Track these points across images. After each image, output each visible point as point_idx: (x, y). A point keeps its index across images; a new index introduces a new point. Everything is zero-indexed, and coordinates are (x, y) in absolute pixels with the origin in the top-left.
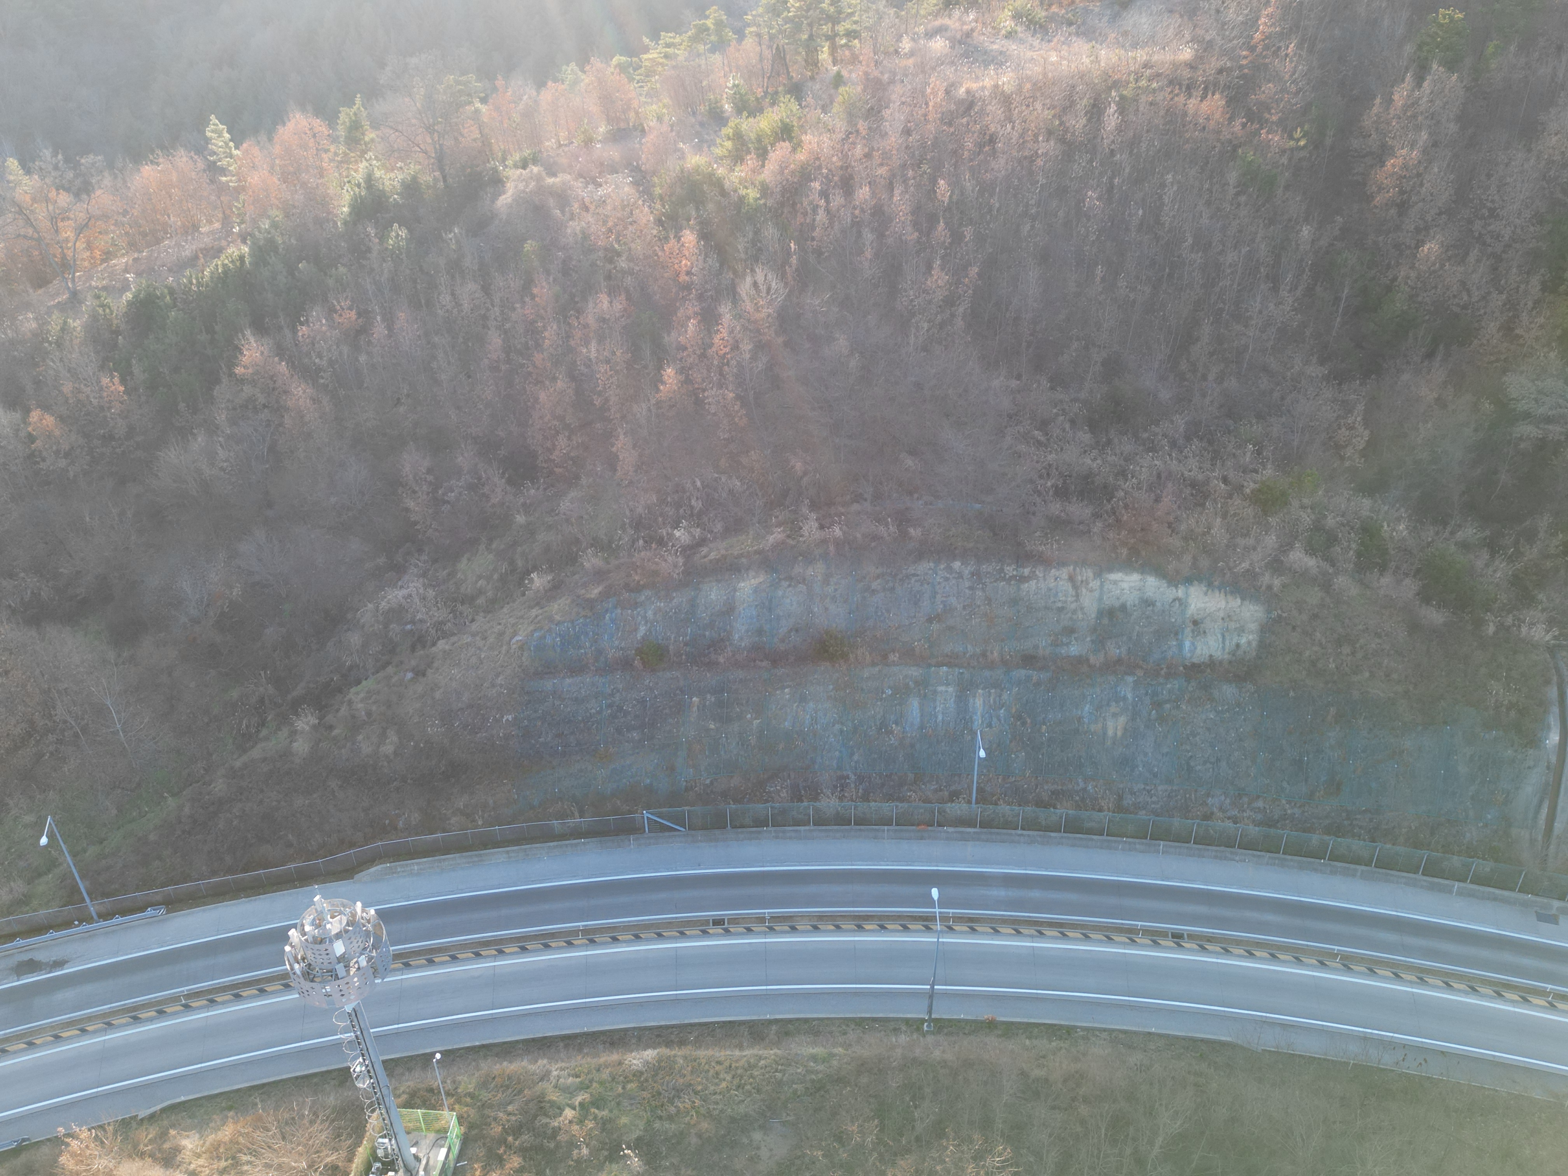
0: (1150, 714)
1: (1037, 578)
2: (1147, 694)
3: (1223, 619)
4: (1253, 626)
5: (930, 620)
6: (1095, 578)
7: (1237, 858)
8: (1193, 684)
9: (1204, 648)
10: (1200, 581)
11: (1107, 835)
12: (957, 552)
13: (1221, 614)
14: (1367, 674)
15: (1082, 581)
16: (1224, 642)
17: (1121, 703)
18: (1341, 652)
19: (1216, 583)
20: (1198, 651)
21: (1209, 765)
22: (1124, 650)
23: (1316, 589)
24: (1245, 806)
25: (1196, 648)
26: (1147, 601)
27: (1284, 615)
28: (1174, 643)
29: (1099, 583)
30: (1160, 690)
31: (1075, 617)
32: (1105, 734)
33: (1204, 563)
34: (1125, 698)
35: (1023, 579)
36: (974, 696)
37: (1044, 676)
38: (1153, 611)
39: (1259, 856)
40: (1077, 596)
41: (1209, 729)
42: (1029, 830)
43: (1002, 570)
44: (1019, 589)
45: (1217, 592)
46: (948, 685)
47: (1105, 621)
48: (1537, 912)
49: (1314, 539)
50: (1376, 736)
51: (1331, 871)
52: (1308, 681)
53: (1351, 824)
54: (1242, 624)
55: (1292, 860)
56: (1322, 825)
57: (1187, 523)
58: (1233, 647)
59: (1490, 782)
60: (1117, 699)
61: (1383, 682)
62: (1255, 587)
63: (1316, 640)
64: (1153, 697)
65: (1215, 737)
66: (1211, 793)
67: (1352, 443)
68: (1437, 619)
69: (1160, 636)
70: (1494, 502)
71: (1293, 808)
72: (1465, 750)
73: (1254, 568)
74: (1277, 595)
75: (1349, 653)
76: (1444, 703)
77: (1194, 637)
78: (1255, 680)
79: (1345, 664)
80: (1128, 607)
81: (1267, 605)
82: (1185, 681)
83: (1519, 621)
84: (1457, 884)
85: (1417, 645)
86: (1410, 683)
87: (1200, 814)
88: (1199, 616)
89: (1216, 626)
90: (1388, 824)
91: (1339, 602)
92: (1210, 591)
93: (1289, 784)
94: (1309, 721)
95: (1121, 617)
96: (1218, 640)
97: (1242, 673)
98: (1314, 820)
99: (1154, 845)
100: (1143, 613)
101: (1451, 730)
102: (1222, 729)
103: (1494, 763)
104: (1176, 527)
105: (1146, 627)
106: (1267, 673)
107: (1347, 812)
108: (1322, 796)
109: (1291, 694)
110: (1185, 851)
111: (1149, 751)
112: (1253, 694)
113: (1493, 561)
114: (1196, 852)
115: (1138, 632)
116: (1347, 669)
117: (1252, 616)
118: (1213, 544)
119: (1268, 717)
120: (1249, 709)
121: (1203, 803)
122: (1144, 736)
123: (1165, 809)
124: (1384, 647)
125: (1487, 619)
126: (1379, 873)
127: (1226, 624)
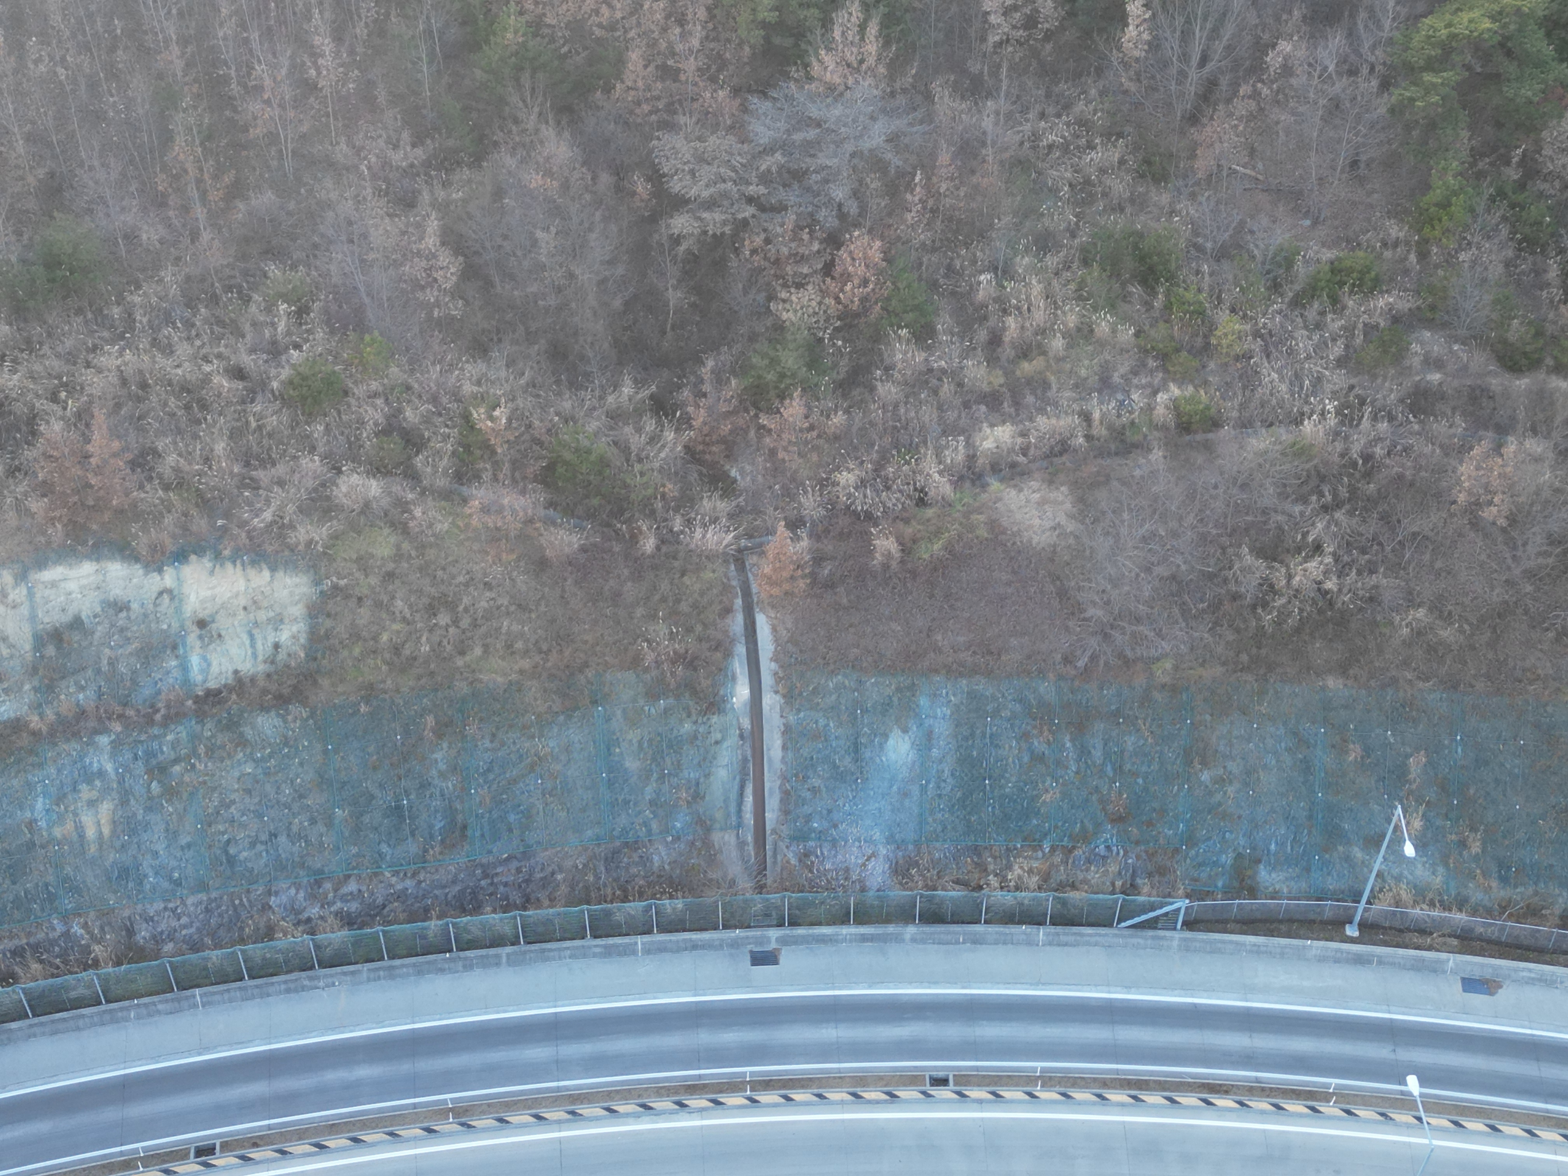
0: (149, 791)
2: (136, 758)
3: (245, 608)
4: (298, 611)
6: (16, 584)
7: (321, 984)
8: (210, 725)
9: (223, 660)
10: (199, 551)
11: (108, 1001)
13: (242, 601)
14: (478, 651)
17: (98, 783)
18: (435, 625)
19: (227, 552)
20: (215, 669)
21: (260, 847)
22: (90, 693)
23: (386, 531)
24: (331, 895)
25: (209, 665)
26: (114, 604)
27: (342, 583)
28: (174, 663)
29: (25, 591)
30: (155, 745)
32: (82, 836)
33: (200, 524)
34: (101, 773)
38: (128, 618)
39: (353, 973)
41: (249, 792)
45: (229, 565)
47: (51, 651)
48: (751, 952)
49: (383, 449)
50: (503, 744)
51: (464, 967)
52: (389, 682)
53: (492, 884)
54: (278, 610)
55: (403, 966)
56: (449, 896)
57: (171, 459)
58: (270, 650)
59: (670, 774)
60: (89, 777)
61: (503, 658)
62: (288, 547)
63: (397, 613)
64: (147, 761)
65: (260, 801)
66: (273, 889)
67: (436, 280)
68: (570, 544)
69: (147, 657)
70: (670, 334)
71: (403, 880)
72: (629, 737)
73: (281, 518)
74: (325, 553)
75: (450, 622)
76: (590, 673)
77: (204, 647)
78: (307, 698)
79: (445, 642)
80: (86, 620)
81: (312, 571)
82: (197, 723)
83: (689, 522)
84: (640, 940)
85: (547, 589)
86: (540, 652)
87: (262, 925)
88: (207, 612)
89: (236, 623)
90: (542, 870)
91: (424, 547)
92: (218, 566)
93: (389, 846)
94: (399, 743)
95: (77, 638)
96: (243, 643)
97: (286, 691)
98: (436, 892)
99: (187, 998)
100: (112, 626)
101: (605, 710)
102: (268, 787)
103: (670, 747)
104: (152, 469)
105: (121, 647)
106: (325, 682)
107: (482, 866)
108: (441, 853)
109: (363, 708)
110: (238, 994)
111: (160, 847)
112: (307, 720)
113: (662, 431)
114: (256, 991)
115: (110, 658)
116: (449, 648)
117: (292, 594)
118: (214, 488)
119: (336, 751)
120: (304, 746)
121: (263, 907)
122: (147, 826)
123: (205, 932)
124: (499, 602)
125: (645, 528)
126: (531, 951)
127: (251, 616)
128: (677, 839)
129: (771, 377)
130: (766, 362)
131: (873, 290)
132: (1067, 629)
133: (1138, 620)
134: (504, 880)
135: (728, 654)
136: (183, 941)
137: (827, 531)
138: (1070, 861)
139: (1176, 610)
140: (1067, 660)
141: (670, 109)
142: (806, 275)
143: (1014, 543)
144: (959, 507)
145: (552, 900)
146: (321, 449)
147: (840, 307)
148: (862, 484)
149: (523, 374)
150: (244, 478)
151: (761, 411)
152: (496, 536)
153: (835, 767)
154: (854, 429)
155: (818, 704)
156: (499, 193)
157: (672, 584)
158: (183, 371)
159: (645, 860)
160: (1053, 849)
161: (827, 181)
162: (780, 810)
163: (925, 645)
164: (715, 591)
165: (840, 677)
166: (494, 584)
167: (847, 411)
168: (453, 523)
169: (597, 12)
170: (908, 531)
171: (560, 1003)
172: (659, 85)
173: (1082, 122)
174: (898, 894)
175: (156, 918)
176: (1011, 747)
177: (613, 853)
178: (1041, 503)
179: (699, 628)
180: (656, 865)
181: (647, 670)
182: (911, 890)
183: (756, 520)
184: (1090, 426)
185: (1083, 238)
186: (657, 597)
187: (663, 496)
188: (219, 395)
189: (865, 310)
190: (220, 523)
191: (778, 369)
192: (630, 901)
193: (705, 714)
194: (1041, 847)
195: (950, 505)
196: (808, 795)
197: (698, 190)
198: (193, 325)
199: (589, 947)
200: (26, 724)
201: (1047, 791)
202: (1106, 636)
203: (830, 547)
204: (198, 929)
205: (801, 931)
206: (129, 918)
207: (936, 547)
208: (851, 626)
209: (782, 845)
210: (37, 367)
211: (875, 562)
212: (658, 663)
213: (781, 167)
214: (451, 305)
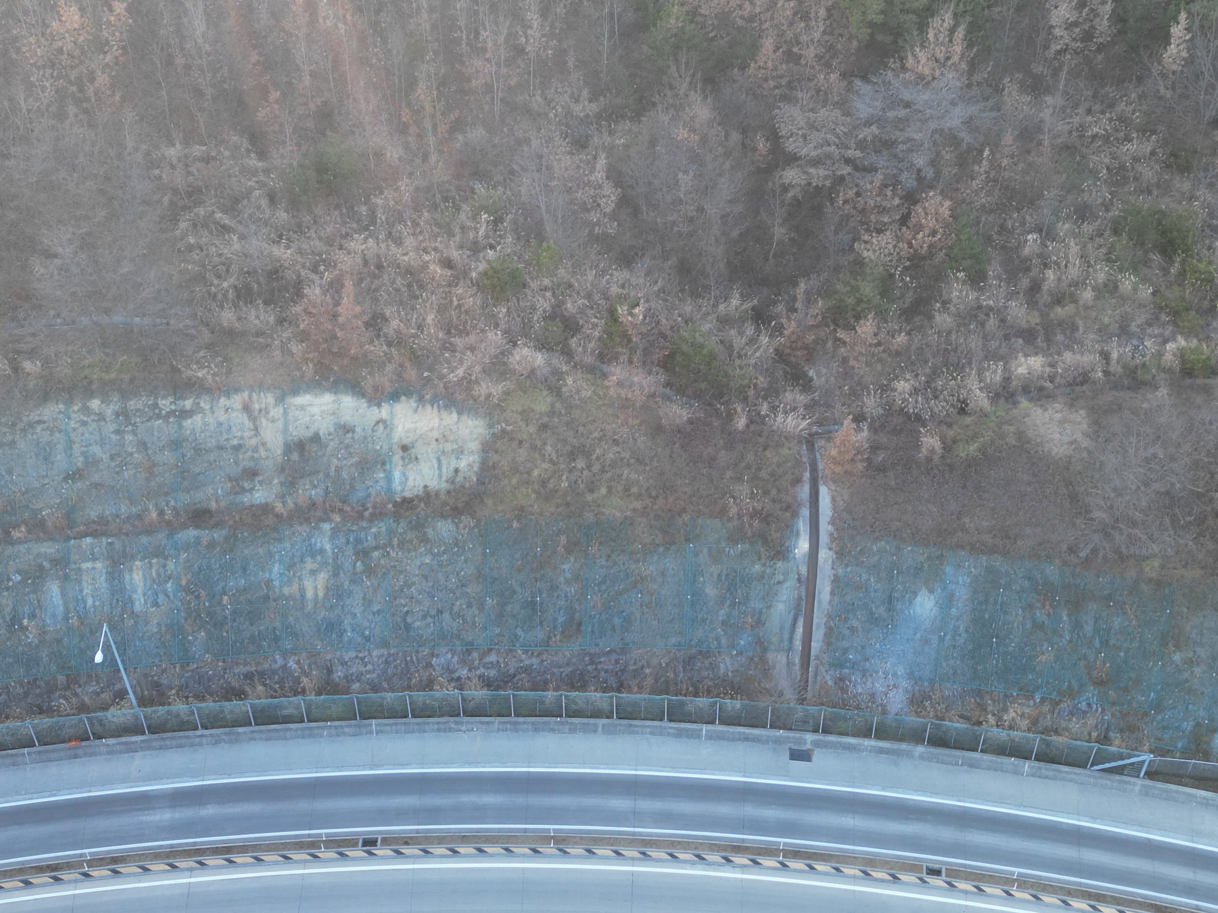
0: (354, 568)
1: (202, 411)
2: (348, 542)
3: (437, 440)
4: (474, 446)
5: (65, 479)
6: (276, 405)
7: (464, 728)
8: (403, 524)
9: (417, 477)
10: (408, 394)
11: (310, 721)
12: (94, 387)
13: (436, 434)
14: (603, 491)
15: (260, 410)
16: (440, 468)
17: (319, 558)
18: (574, 467)
20: (410, 483)
21: (429, 620)
22: (320, 490)
23: (545, 393)
24: (477, 662)
25: (407, 479)
26: (344, 427)
27: (509, 428)
28: (382, 475)
29: (281, 410)
30: (363, 535)
31: (255, 455)
32: (303, 596)
33: (411, 374)
34: (322, 551)
35: (185, 414)
36: (131, 570)
37: (218, 535)
38: (353, 438)
39: (487, 723)
40: (256, 429)
41: (425, 577)
42: (212, 728)
43: (156, 405)
44: (181, 427)
45: (428, 407)
46: (94, 559)
47: (295, 456)
48: (790, 749)
49: (547, 330)
50: (615, 563)
51: (570, 730)
52: (536, 507)
53: (596, 669)
54: (460, 444)
55: (525, 723)
56: (563, 674)
57: (395, 323)
58: (451, 472)
59: (740, 603)
60: (313, 553)
61: (621, 498)
62: (473, 398)
63: (547, 457)
64: (356, 545)
65: (433, 585)
66: (436, 652)
67: (599, 205)
68: (680, 416)
69: (363, 469)
70: (771, 261)
71: (530, 658)
72: (712, 570)
73: (470, 375)
74: (499, 405)
75: (584, 466)
76: (686, 517)
77: (404, 466)
78: (475, 512)
79: (580, 481)
80: (322, 437)
81: (488, 418)
82: (394, 521)
83: (774, 409)
84: (705, 728)
85: (659, 450)
86: (650, 496)
87: (424, 678)
88: (409, 440)
89: (429, 450)
90: (635, 663)
91: (571, 407)
92: (420, 406)
93: (523, 631)
94: (538, 554)
95: (315, 449)
96: (433, 466)
97: (460, 505)
98: (554, 670)
99: (366, 726)
100: (341, 443)
101: (695, 547)
102: (440, 575)
103: (743, 581)
104: (380, 330)
105: (345, 459)
106: (489, 502)
107: (590, 654)
108: (560, 641)
109: (515, 524)
110: (403, 727)
111: (358, 610)
112: (473, 528)
113: (758, 336)
114: (416, 727)
115: (337, 466)
116: (582, 486)
117: (471, 433)
118: (423, 348)
119: (492, 554)
120: (469, 548)
121: (427, 665)
122: (350, 593)
123: (383, 678)
124: (623, 455)
125: (739, 410)
126: (621, 725)
127: (441, 446)
128: (740, 653)
129: (850, 301)
130: (848, 289)
131: (940, 239)
132: (1074, 525)
133: (1134, 524)
134: (606, 667)
135: (795, 515)
136: (367, 683)
137: (883, 426)
138: (1056, 711)
139: (1167, 520)
140: (1072, 550)
141: (790, 85)
142: (885, 224)
143: (1037, 452)
144: (993, 418)
145: (640, 688)
146: (503, 325)
147: (911, 251)
148: (915, 392)
149: (657, 282)
150: (446, 343)
151: (839, 327)
152: (625, 405)
153: (872, 613)
154: (913, 348)
155: (863, 562)
156: (653, 142)
157: (756, 455)
158: (409, 258)
159: (713, 667)
160: (1043, 700)
161: (911, 151)
162: (824, 641)
163: (955, 525)
164: (789, 465)
165: (883, 543)
166: (620, 440)
167: (909, 334)
168: (594, 392)
169: (740, 7)
170: (951, 433)
171: (639, 767)
172: (784, 66)
173: (1121, 119)
174: (912, 720)
175: (349, 663)
176: (1017, 615)
177: (690, 658)
178: (1061, 422)
179: (774, 492)
180: (722, 671)
181: (730, 519)
182: (924, 718)
183: (826, 412)
184: (1108, 363)
185: (1115, 213)
186: (743, 464)
187: (755, 385)
188: (433, 279)
189: (931, 254)
190: (426, 374)
191: (857, 295)
192: (700, 697)
193: (773, 559)
194: (1033, 697)
195: (986, 416)
196: (847, 632)
197: (807, 151)
198: (418, 224)
199: (665, 728)
200: (273, 508)
201: (1043, 653)
202: (1107, 535)
203: (885, 440)
204: (378, 675)
205: (831, 738)
206: (330, 661)
207: (971, 448)
208: (896, 503)
209: (822, 669)
210: (305, 246)
211: (920, 455)
212: (740, 516)
213: (875, 137)
214: (608, 225)
